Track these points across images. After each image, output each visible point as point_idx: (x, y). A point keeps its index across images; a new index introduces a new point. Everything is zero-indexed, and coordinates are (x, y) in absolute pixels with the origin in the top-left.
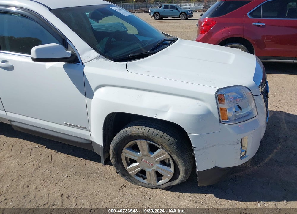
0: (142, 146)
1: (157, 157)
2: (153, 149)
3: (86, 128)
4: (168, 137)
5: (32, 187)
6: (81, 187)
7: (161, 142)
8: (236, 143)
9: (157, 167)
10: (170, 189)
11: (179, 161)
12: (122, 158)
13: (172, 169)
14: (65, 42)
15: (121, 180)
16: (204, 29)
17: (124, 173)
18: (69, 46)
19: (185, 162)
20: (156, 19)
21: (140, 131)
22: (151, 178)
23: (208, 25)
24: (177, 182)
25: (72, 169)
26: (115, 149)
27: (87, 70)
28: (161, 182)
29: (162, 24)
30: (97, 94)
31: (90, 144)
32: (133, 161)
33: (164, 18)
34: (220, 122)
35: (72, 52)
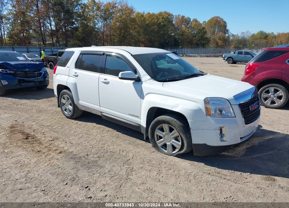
0: (165, 128)
1: (173, 135)
2: (171, 130)
3: (139, 117)
4: (179, 122)
5: (106, 145)
6: (130, 149)
7: (175, 125)
8: (216, 129)
9: (173, 142)
10: (179, 156)
11: (184, 138)
12: (155, 135)
13: (180, 143)
14: (135, 71)
15: (153, 149)
16: (248, 71)
17: (155, 146)
18: (137, 73)
19: (187, 138)
20: (229, 63)
21: (164, 118)
22: (170, 148)
23: (251, 68)
24: (183, 151)
25: (128, 142)
26: (151, 129)
27: (144, 85)
28: (174, 152)
29: (234, 68)
30: (146, 98)
31: (139, 127)
32: (161, 138)
33: (237, 63)
34: (207, 116)
35: (138, 76)
